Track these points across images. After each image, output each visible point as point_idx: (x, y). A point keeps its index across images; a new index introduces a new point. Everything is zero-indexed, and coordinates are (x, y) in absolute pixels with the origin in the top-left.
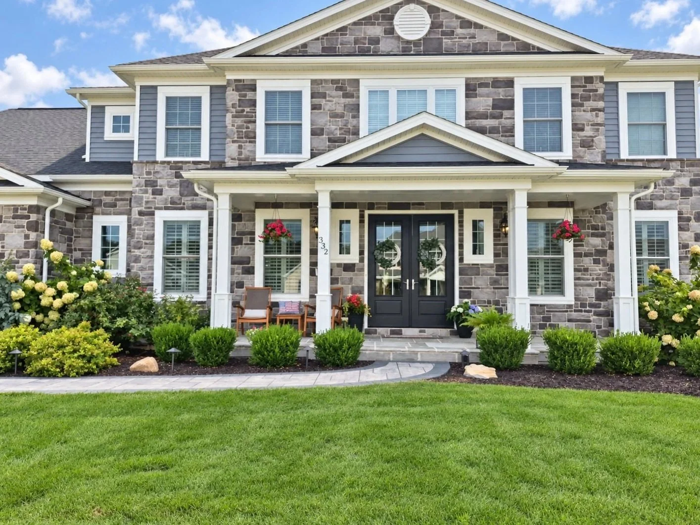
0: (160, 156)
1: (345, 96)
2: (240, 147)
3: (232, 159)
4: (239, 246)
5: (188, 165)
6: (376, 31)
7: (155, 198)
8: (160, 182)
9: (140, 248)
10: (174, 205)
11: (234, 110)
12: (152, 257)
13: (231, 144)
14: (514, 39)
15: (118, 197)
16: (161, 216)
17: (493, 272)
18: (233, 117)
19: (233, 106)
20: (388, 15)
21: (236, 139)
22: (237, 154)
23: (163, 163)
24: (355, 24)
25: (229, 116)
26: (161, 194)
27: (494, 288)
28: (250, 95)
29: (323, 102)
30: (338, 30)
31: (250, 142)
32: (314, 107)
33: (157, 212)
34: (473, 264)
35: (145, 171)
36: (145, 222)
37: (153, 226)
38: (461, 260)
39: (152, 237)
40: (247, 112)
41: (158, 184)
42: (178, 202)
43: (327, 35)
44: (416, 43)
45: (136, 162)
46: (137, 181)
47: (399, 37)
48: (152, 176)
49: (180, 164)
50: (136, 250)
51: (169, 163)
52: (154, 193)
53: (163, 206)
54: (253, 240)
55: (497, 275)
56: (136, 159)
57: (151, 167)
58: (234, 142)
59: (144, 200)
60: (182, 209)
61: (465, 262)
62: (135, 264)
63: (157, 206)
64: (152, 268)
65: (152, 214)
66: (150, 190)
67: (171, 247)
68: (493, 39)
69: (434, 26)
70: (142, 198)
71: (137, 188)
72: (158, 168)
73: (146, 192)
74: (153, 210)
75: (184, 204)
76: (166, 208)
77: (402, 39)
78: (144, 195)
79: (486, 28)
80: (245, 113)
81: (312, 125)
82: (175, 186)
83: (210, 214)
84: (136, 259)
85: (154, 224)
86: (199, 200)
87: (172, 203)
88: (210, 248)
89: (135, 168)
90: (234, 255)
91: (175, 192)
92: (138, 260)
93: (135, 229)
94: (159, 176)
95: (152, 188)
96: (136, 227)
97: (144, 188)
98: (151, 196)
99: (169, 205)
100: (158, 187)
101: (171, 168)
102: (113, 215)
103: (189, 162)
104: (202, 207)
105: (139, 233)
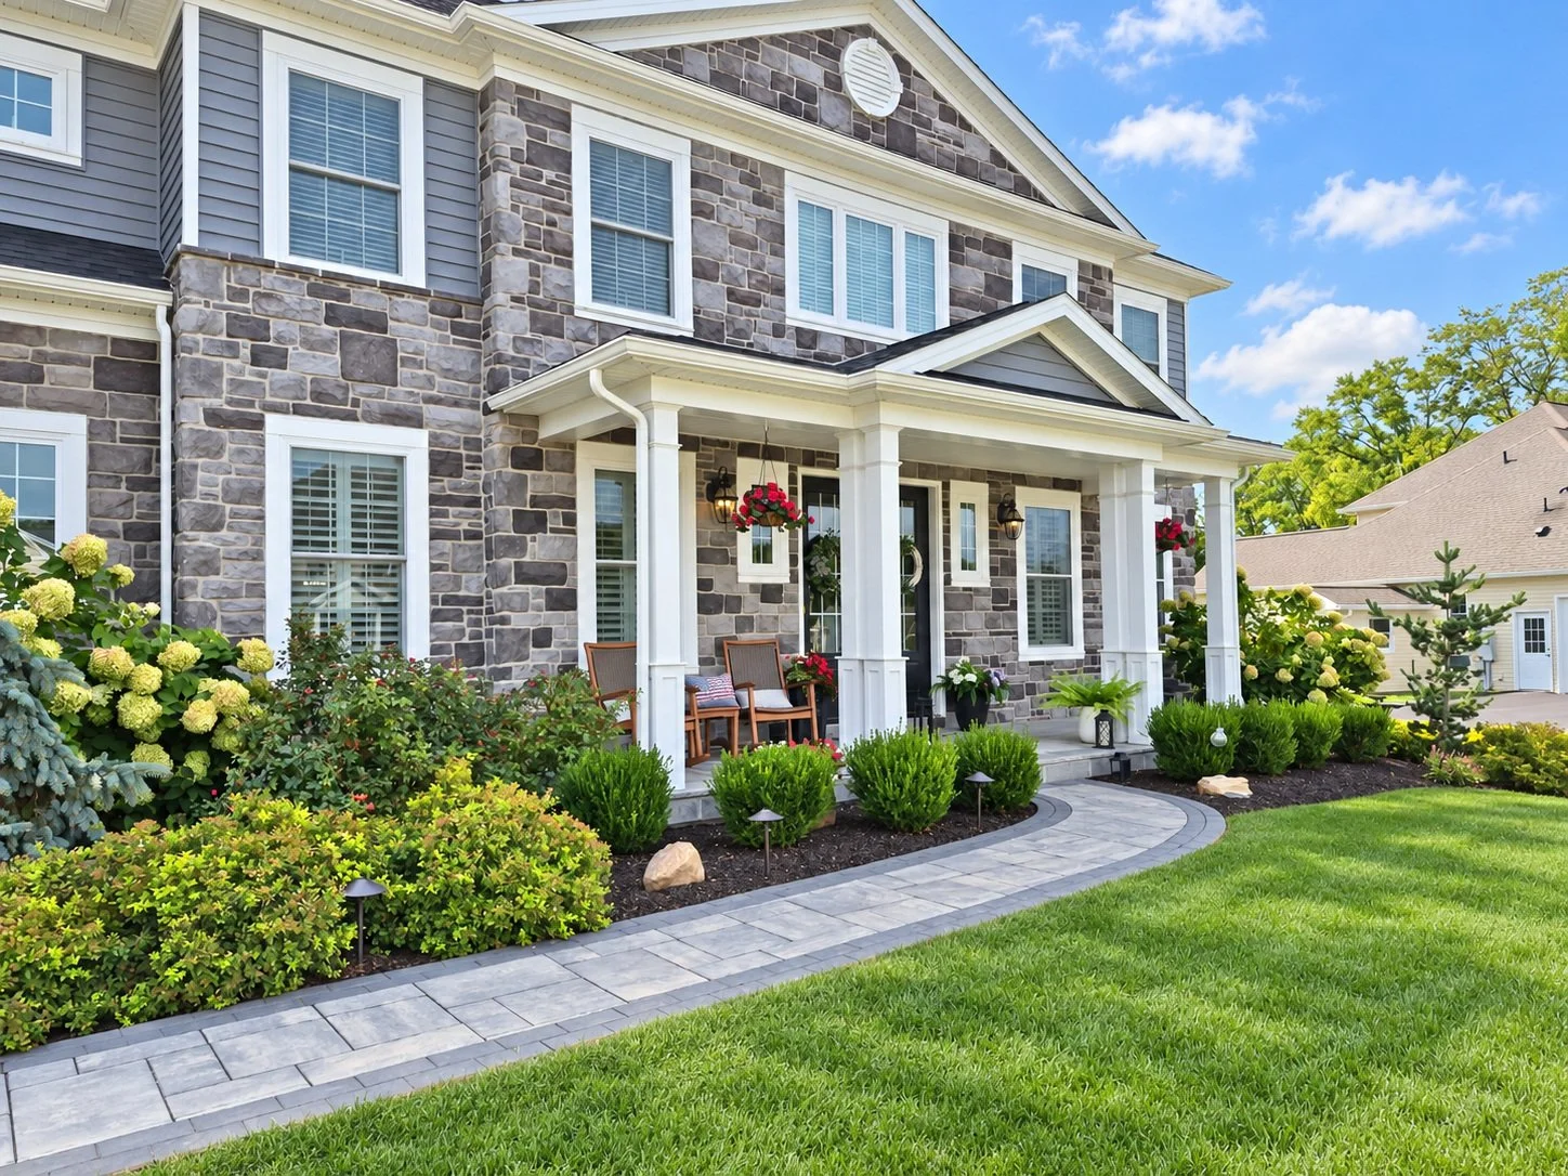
0: (276, 246)
1: (760, 200)
2: (534, 270)
3: (514, 299)
4: (539, 535)
5: (367, 289)
6: (812, 71)
7: (263, 376)
8: (276, 327)
9: (217, 527)
10: (322, 403)
11: (516, 167)
12: (258, 556)
13: (511, 257)
14: (1012, 169)
15: (48, 348)
16: (284, 434)
17: (987, 601)
18: (514, 184)
19: (516, 155)
20: (829, 45)
21: (522, 247)
22: (526, 288)
23: (290, 270)
24: (774, 40)
25: (501, 180)
26: (283, 366)
27: (991, 634)
28: (554, 138)
29: (715, 200)
30: (742, 42)
31: (558, 262)
32: (699, 209)
33: (271, 419)
34: (965, 589)
35: (225, 283)
36: (229, 446)
37: (260, 460)
38: (948, 580)
39: (258, 495)
40: (551, 182)
41: (272, 334)
42: (339, 394)
43: (719, 44)
44: (876, 123)
45: (189, 250)
46: (201, 311)
47: (848, 102)
48: (249, 305)
49: (343, 285)
50: (203, 535)
51: (305, 273)
52: (256, 360)
53: (291, 402)
54: (571, 520)
55: (994, 608)
56: (190, 236)
57: (249, 274)
58: (516, 252)
59: (227, 376)
60: (350, 417)
61: (954, 584)
62: (201, 579)
63: (268, 399)
64: (258, 589)
65: (258, 423)
66: (245, 346)
67: (310, 523)
68: (983, 156)
69: (906, 101)
70: (217, 372)
71: (200, 337)
72: (269, 280)
73: (233, 352)
74: (257, 410)
75: (356, 403)
76: (298, 410)
77: (856, 106)
78: (225, 361)
79: (976, 132)
80: (543, 183)
81: (695, 250)
82: (326, 345)
83: (434, 439)
84: (205, 563)
85: (262, 455)
86: (399, 397)
87: (317, 395)
88: (435, 535)
89: (189, 270)
90: (527, 559)
91: (328, 366)
92: (208, 565)
93: (195, 467)
94: (273, 307)
95: (250, 343)
96: (200, 461)
97: (224, 337)
98: (248, 367)
99: (308, 402)
100: (270, 344)
101: (314, 291)
102: (30, 406)
103: (371, 283)
104: (411, 420)
105: (209, 480)
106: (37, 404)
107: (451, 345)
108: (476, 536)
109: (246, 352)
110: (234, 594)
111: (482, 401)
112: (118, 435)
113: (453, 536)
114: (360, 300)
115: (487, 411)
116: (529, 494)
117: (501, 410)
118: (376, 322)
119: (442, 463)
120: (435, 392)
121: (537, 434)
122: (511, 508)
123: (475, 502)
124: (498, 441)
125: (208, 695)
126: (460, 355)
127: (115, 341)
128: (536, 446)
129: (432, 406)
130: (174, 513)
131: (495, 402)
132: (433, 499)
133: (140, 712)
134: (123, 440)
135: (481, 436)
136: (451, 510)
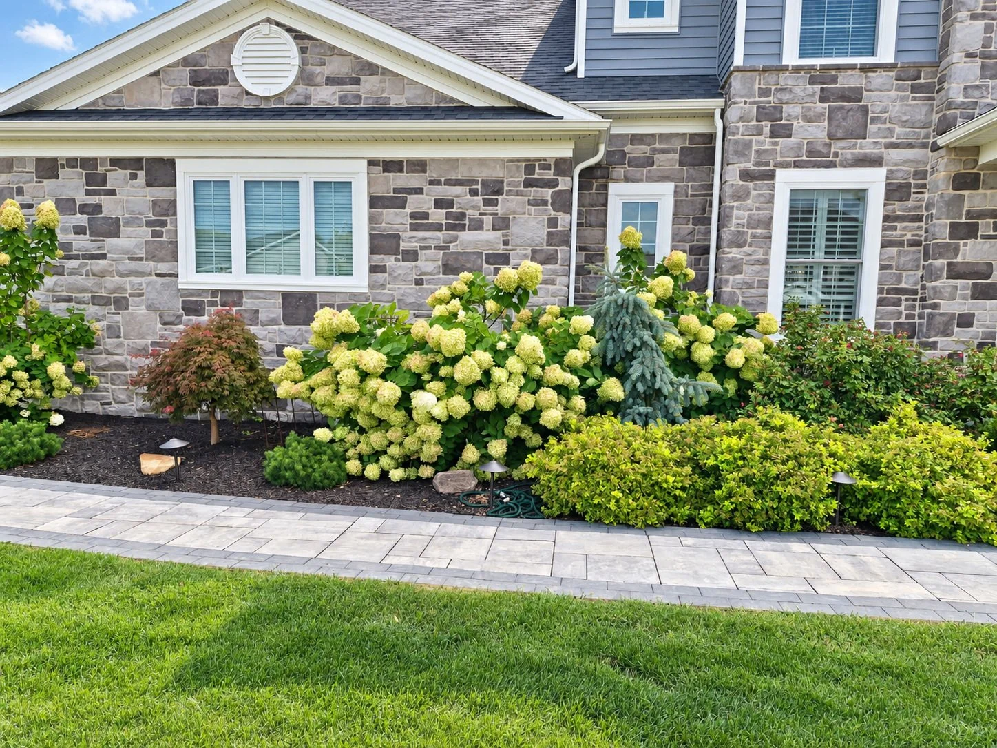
0: (791, 57)
2: (989, 29)
3: (969, 55)
4: (970, 241)
5: (850, 72)
7: (776, 144)
8: (787, 110)
9: (740, 246)
10: (816, 158)
12: (766, 262)
13: (969, 22)
15: (657, 146)
16: (788, 180)
21: (979, 11)
22: (979, 44)
23: (797, 69)
26: (789, 136)
33: (780, 173)
35: (757, 87)
36: (754, 193)
37: (770, 200)
39: (768, 223)
41: (784, 115)
42: (825, 150)
45: (738, 69)
46: (742, 108)
48: (771, 98)
49: (833, 73)
50: (734, 250)
51: (808, 69)
52: (773, 134)
53: (792, 160)
56: (738, 60)
57: (772, 78)
58: (974, 17)
59: (754, 147)
60: (831, 165)
62: (731, 278)
63: (780, 159)
64: (765, 284)
65: (771, 176)
66: (766, 126)
67: (799, 240)
70: (748, 145)
71: (740, 124)
72: (786, 79)
73: (758, 131)
74: (771, 168)
75: (836, 155)
76: (798, 165)
78: (754, 138)
82: (818, 118)
83: (890, 175)
84: (734, 267)
85: (772, 196)
86: (866, 146)
87: (810, 153)
88: (885, 244)
89: (736, 83)
90: (959, 259)
91: (819, 131)
92: (736, 268)
93: (732, 208)
94: (786, 97)
95: (769, 124)
96: (736, 204)
97: (754, 122)
98: (768, 140)
99: (804, 158)
100: (783, 122)
101: (813, 81)
102: (647, 181)
103: (853, 67)
104: (876, 162)
105: (739, 215)
106: (650, 179)
107: (911, 102)
108: (918, 244)
109: (767, 130)
110: (749, 286)
111: (931, 140)
112: (690, 192)
113: (900, 244)
114: (846, 81)
115: (935, 148)
116: (966, 208)
117: (947, 146)
118: (854, 95)
119: (896, 191)
120: (894, 140)
121: (976, 161)
122: (948, 221)
123: (919, 219)
124: (943, 171)
125: (739, 346)
126: (917, 109)
127: (692, 136)
128: (975, 171)
129: (891, 151)
130: (718, 237)
131: (942, 141)
132: (886, 218)
133: (704, 353)
134: (692, 195)
135: (928, 168)
136: (898, 225)
